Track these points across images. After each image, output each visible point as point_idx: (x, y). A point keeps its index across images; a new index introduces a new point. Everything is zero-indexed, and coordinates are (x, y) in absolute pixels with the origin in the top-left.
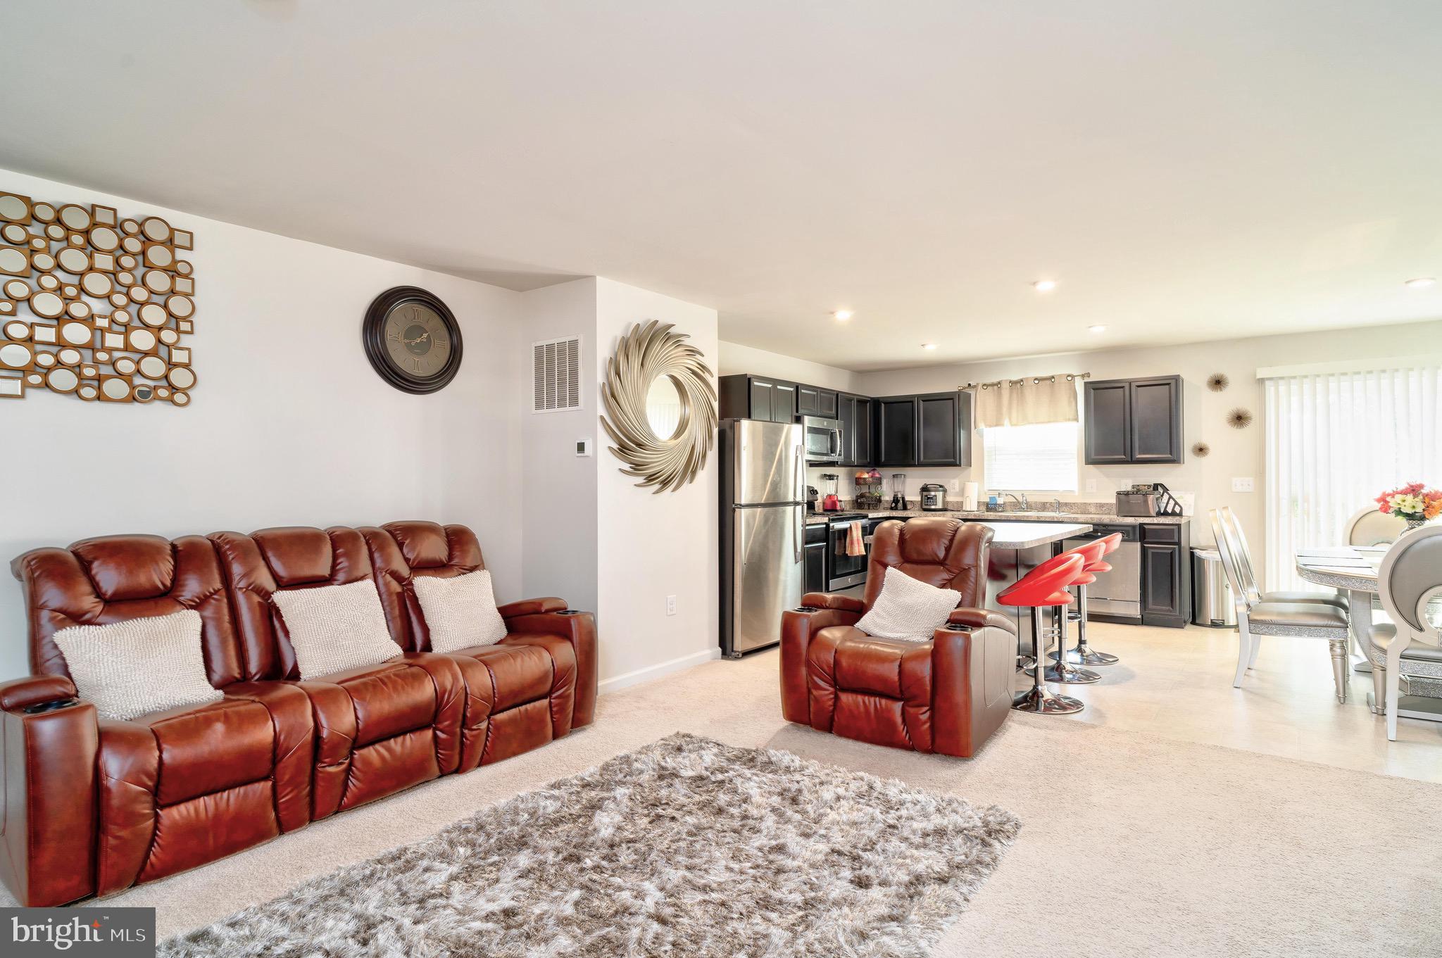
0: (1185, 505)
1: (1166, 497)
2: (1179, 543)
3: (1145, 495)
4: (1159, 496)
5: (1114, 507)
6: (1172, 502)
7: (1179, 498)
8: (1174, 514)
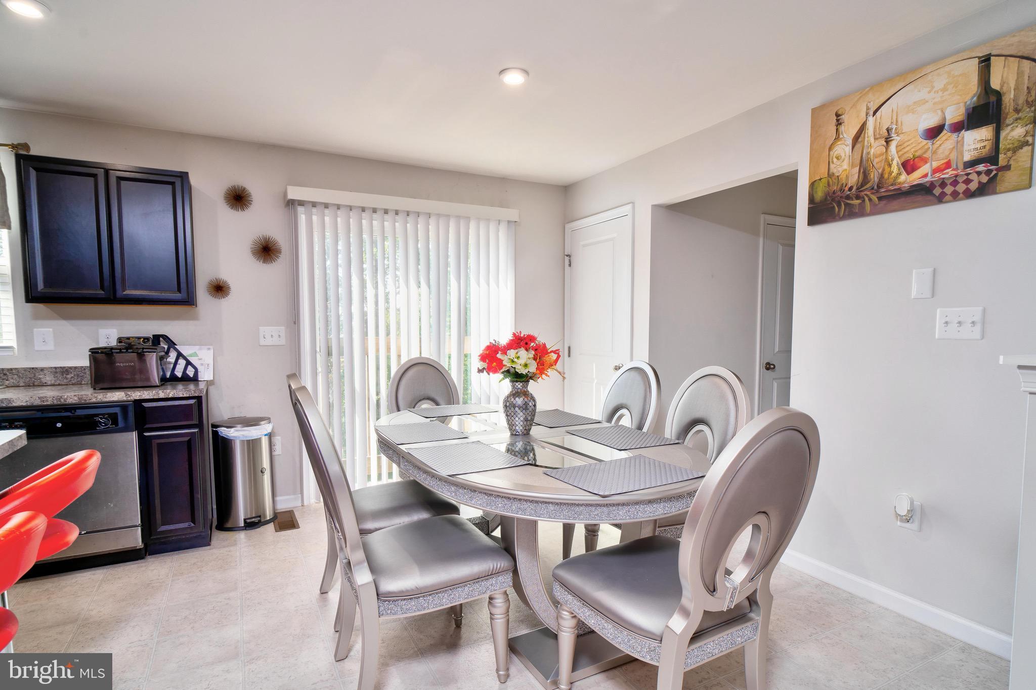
0: (202, 364)
1: (173, 355)
2: (200, 425)
3: (141, 356)
4: (163, 354)
5: (88, 372)
6: (182, 362)
7: (191, 355)
8: (185, 379)
